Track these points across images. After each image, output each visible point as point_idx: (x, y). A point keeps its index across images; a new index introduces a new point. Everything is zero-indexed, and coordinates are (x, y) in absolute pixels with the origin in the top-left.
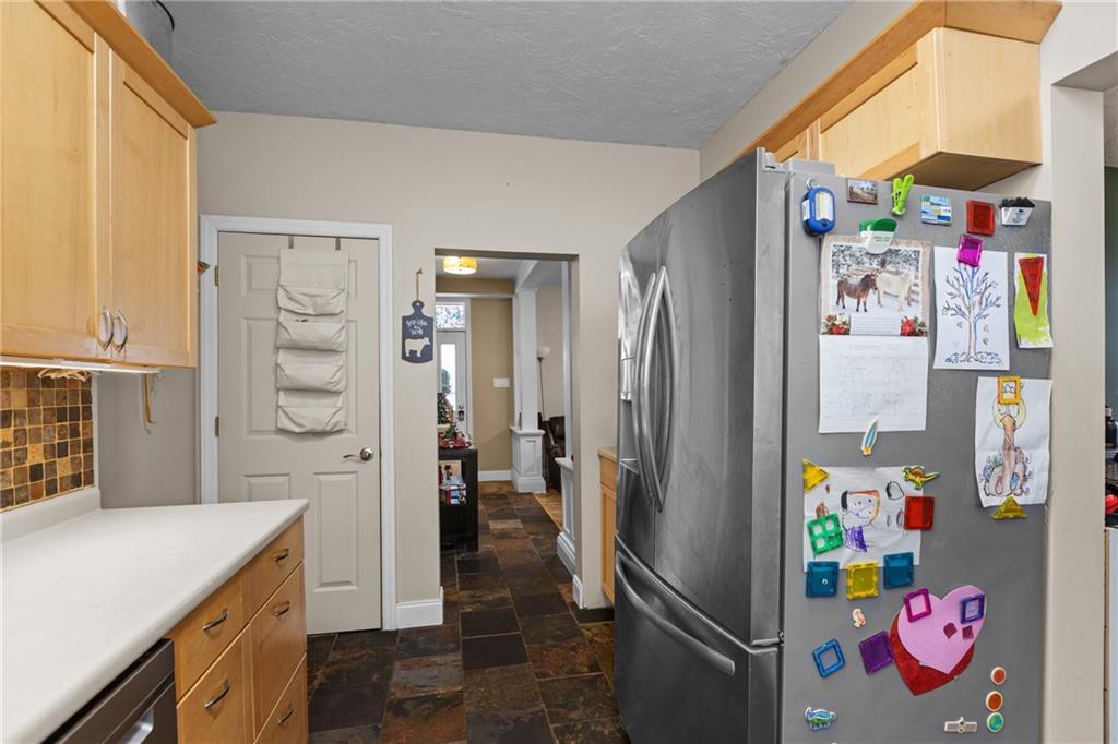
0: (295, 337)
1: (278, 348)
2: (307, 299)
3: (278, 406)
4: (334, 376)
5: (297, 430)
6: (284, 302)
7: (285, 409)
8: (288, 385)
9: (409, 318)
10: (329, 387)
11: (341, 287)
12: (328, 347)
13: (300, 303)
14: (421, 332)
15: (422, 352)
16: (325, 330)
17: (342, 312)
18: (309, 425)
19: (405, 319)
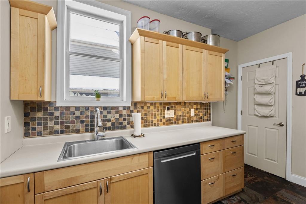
0: (258, 91)
1: (255, 94)
2: (263, 80)
3: (255, 109)
4: (270, 101)
5: (259, 115)
6: (256, 82)
7: (256, 110)
8: (257, 103)
9: (299, 81)
10: (268, 104)
11: (273, 75)
12: (269, 93)
13: (260, 82)
14: (304, 85)
15: (304, 92)
16: (267, 88)
17: (273, 82)
18: (262, 114)
19: (297, 82)
